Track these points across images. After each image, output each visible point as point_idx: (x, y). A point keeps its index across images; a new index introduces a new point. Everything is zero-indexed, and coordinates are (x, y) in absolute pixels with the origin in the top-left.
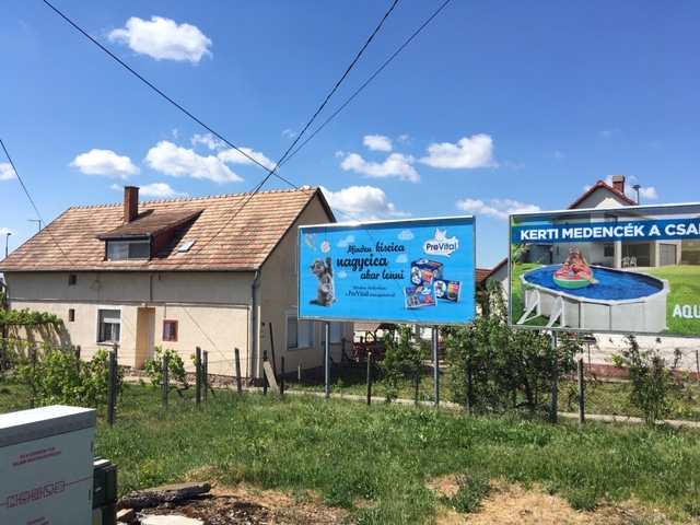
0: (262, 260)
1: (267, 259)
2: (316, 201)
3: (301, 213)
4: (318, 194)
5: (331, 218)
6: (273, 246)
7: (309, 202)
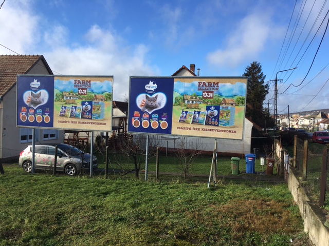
0: (3, 93)
1: (7, 93)
2: (40, 62)
3: (30, 69)
4: (42, 59)
5: (50, 72)
6: (11, 85)
7: (36, 63)
